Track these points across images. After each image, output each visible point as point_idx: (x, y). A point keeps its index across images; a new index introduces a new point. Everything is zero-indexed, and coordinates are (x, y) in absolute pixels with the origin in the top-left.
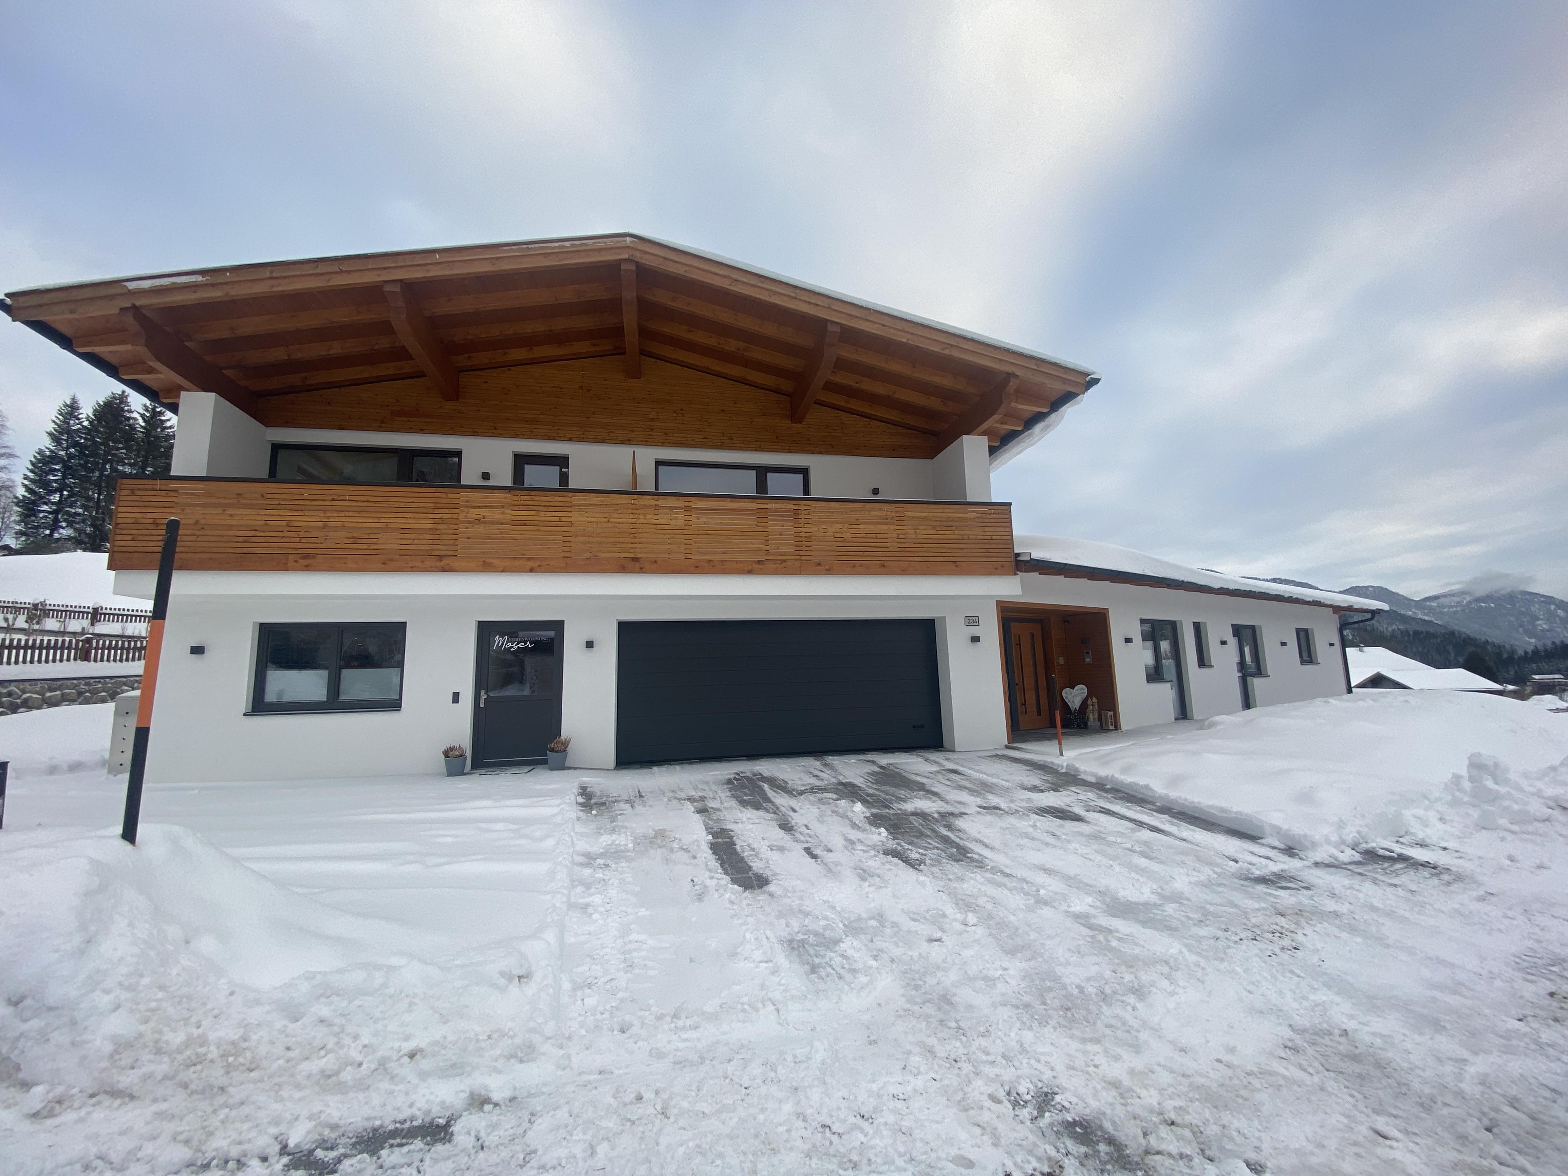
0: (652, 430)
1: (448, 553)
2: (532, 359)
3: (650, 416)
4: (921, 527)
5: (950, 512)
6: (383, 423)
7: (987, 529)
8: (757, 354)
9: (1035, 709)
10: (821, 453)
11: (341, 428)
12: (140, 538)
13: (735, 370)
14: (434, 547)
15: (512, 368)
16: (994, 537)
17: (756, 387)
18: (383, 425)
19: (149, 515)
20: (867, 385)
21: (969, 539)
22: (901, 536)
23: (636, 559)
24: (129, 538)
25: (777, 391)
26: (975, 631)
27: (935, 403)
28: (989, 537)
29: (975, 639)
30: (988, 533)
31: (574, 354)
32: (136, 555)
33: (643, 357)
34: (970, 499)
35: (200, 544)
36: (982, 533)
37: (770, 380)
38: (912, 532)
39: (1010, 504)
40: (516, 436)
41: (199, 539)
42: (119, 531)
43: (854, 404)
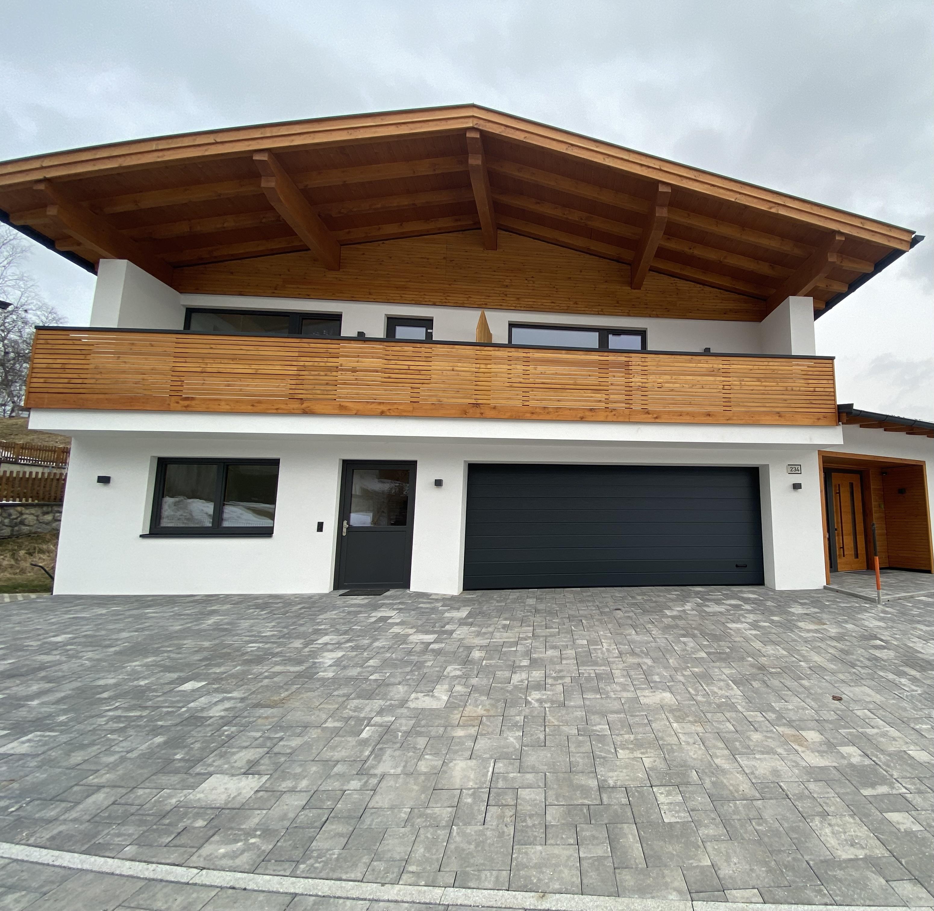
0: (506, 295)
1: (309, 396)
2: (403, 233)
3: (505, 283)
4: (745, 379)
5: (775, 364)
6: (276, 289)
7: (811, 381)
8: (598, 223)
9: (853, 552)
10: (657, 316)
11: (241, 294)
12: (51, 380)
13: (580, 242)
14: (297, 391)
15: (387, 242)
16: (817, 389)
17: (600, 257)
18: (275, 291)
19: (59, 361)
20: (699, 252)
21: (792, 390)
22: (726, 387)
23: (477, 405)
24: (42, 380)
25: (618, 260)
26: (796, 479)
27: (764, 269)
28: (812, 389)
29: (797, 486)
30: (811, 385)
31: (440, 229)
32: (46, 395)
33: (499, 232)
34: (795, 352)
35: (99, 386)
36: (806, 385)
37: (612, 250)
38: (738, 383)
39: (832, 358)
40: (388, 301)
41: (98, 382)
42: (34, 375)
43: (688, 272)
